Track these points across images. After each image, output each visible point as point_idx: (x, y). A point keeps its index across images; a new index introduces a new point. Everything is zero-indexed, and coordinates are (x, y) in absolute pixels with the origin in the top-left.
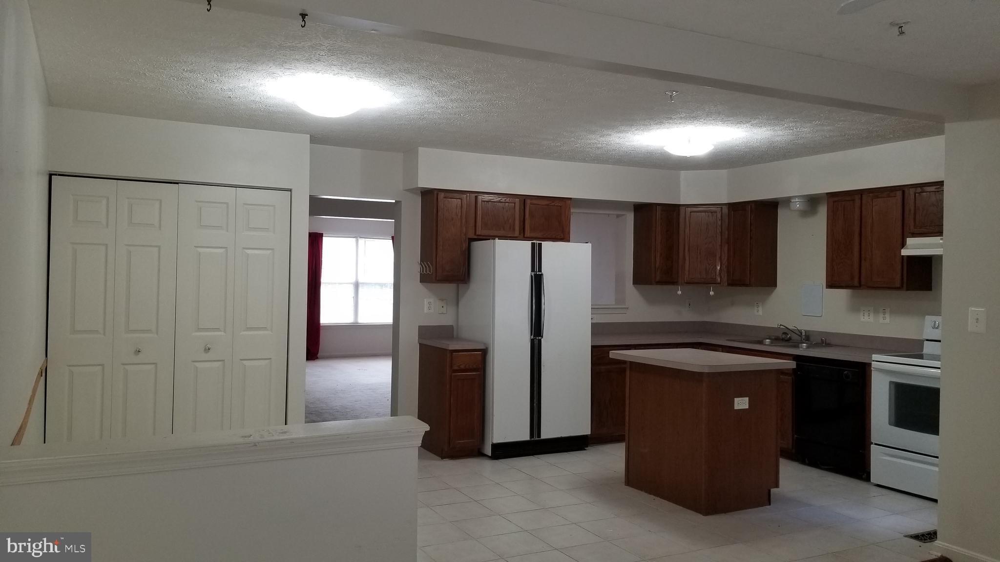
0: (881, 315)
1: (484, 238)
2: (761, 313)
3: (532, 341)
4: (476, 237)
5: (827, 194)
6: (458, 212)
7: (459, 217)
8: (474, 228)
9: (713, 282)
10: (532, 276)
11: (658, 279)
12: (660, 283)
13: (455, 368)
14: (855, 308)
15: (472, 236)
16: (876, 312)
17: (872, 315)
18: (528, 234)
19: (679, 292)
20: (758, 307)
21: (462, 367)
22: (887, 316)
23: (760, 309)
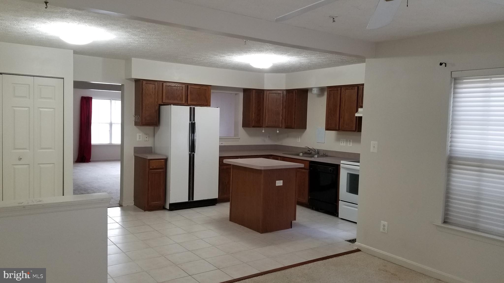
0: (349, 143)
1: (167, 104)
2: (299, 141)
3: (190, 155)
4: (163, 104)
5: (327, 87)
6: (153, 91)
7: (154, 94)
8: (161, 99)
9: (277, 127)
10: (190, 123)
11: (253, 125)
12: (254, 127)
13: (151, 168)
14: (338, 140)
15: (160, 102)
16: (347, 141)
17: (345, 143)
18: (189, 102)
19: (263, 131)
20: (298, 138)
21: (155, 167)
22: (351, 143)
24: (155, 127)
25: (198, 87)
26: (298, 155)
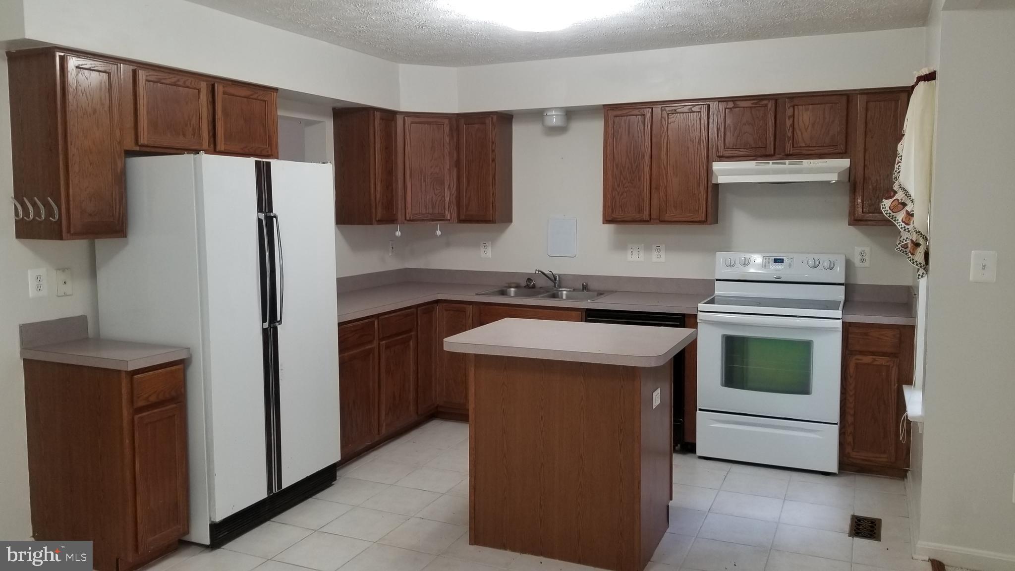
0: (655, 254)
1: (153, 150)
2: (489, 254)
3: (265, 332)
4: (137, 149)
5: (604, 105)
6: (103, 98)
7: (106, 108)
8: (133, 132)
9: (440, 218)
10: (260, 221)
11: (379, 217)
12: (380, 222)
13: (141, 403)
14: (620, 246)
15: (130, 145)
16: (648, 248)
17: (642, 253)
18: (221, 146)
19: (398, 233)
20: (486, 247)
21: (153, 399)
22: (662, 254)
23: (489, 250)
24: (96, 241)
25: (244, 92)
26: (503, 293)
